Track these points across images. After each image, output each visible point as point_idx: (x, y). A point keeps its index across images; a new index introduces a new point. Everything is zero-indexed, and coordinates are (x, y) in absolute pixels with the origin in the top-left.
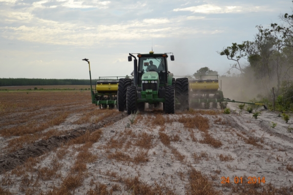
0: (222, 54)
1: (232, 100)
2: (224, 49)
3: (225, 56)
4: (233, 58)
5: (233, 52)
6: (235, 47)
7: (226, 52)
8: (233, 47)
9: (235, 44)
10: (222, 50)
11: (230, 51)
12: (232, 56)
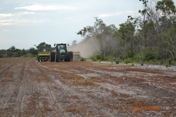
0: (78, 34)
2: (79, 31)
3: (80, 35)
4: (84, 36)
5: (84, 33)
6: (85, 30)
7: (80, 33)
8: (84, 30)
9: (85, 28)
10: (78, 32)
11: (83, 32)
12: (84, 35)
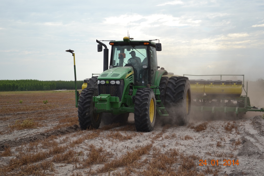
1: (259, 108)
